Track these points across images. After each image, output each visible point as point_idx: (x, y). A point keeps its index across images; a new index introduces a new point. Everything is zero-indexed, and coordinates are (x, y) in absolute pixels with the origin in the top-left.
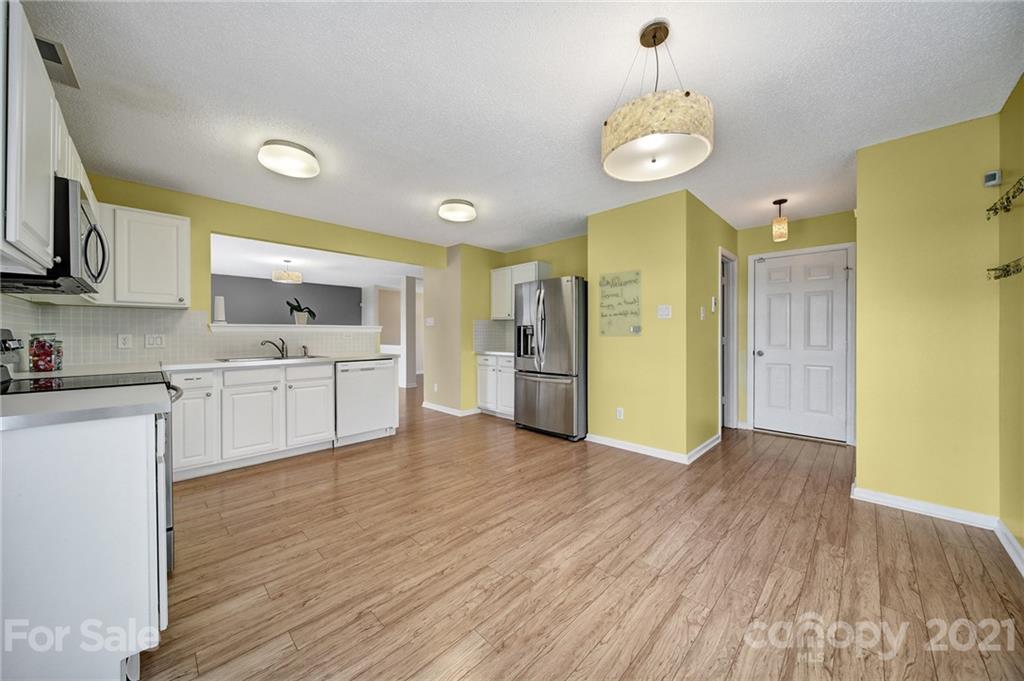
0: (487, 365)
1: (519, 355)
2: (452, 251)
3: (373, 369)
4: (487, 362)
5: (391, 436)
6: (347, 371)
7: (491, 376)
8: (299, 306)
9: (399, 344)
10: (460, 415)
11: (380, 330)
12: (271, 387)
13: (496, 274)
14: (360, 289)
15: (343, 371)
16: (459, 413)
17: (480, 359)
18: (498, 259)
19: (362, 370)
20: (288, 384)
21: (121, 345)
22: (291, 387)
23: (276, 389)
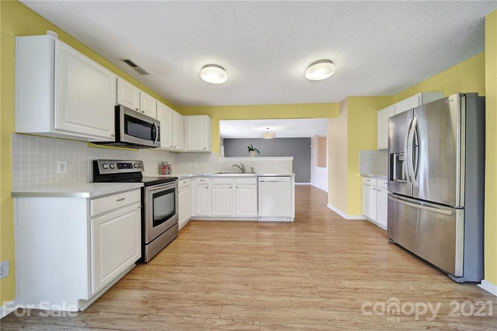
0: (369, 185)
1: (392, 179)
2: (342, 104)
3: (278, 181)
4: (368, 183)
5: (290, 222)
6: (263, 181)
7: (372, 193)
8: (252, 148)
9: (326, 167)
10: (346, 218)
11: (292, 159)
12: (229, 186)
13: (379, 113)
14: (310, 138)
15: (261, 181)
16: (347, 217)
17: (365, 179)
18: (383, 100)
19: (271, 181)
20: (237, 186)
21: (194, 166)
22: (237, 187)
23: (231, 187)
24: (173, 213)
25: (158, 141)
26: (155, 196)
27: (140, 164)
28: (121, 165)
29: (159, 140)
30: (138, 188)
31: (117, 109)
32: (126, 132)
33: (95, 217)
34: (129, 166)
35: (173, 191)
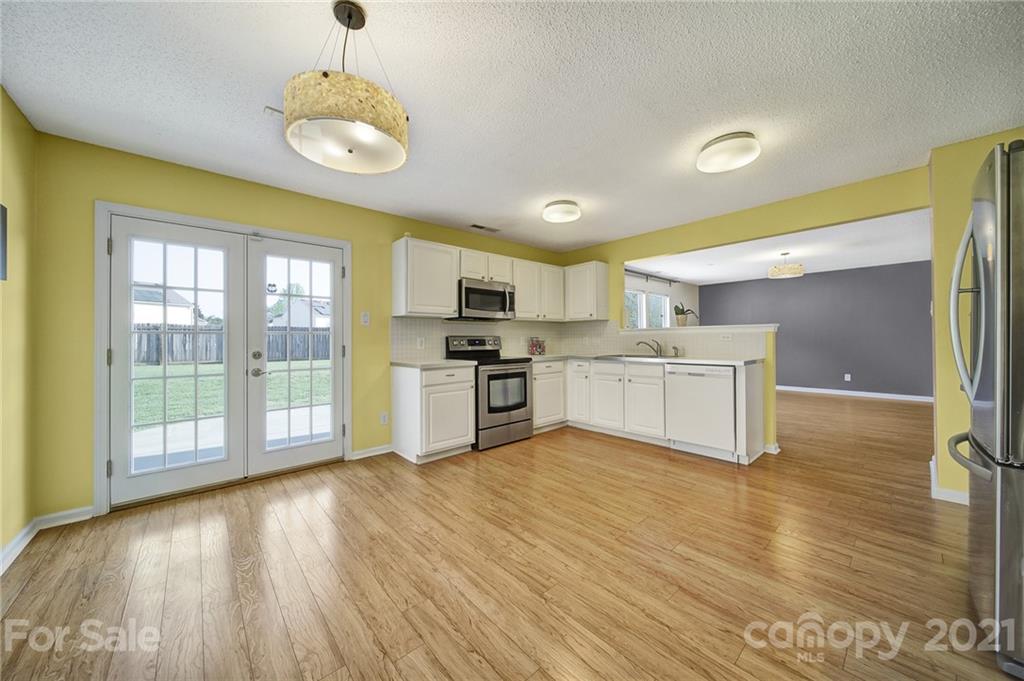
3: (703, 375)
5: (738, 463)
6: (674, 373)
12: (618, 378)
19: (690, 374)
20: (630, 378)
22: (630, 381)
23: (620, 380)
24: (522, 404)
25: (510, 310)
26: (491, 378)
27: (497, 340)
28: (472, 342)
29: (512, 309)
30: (471, 366)
31: (460, 282)
32: (467, 306)
33: (426, 386)
34: (482, 342)
35: (523, 375)
